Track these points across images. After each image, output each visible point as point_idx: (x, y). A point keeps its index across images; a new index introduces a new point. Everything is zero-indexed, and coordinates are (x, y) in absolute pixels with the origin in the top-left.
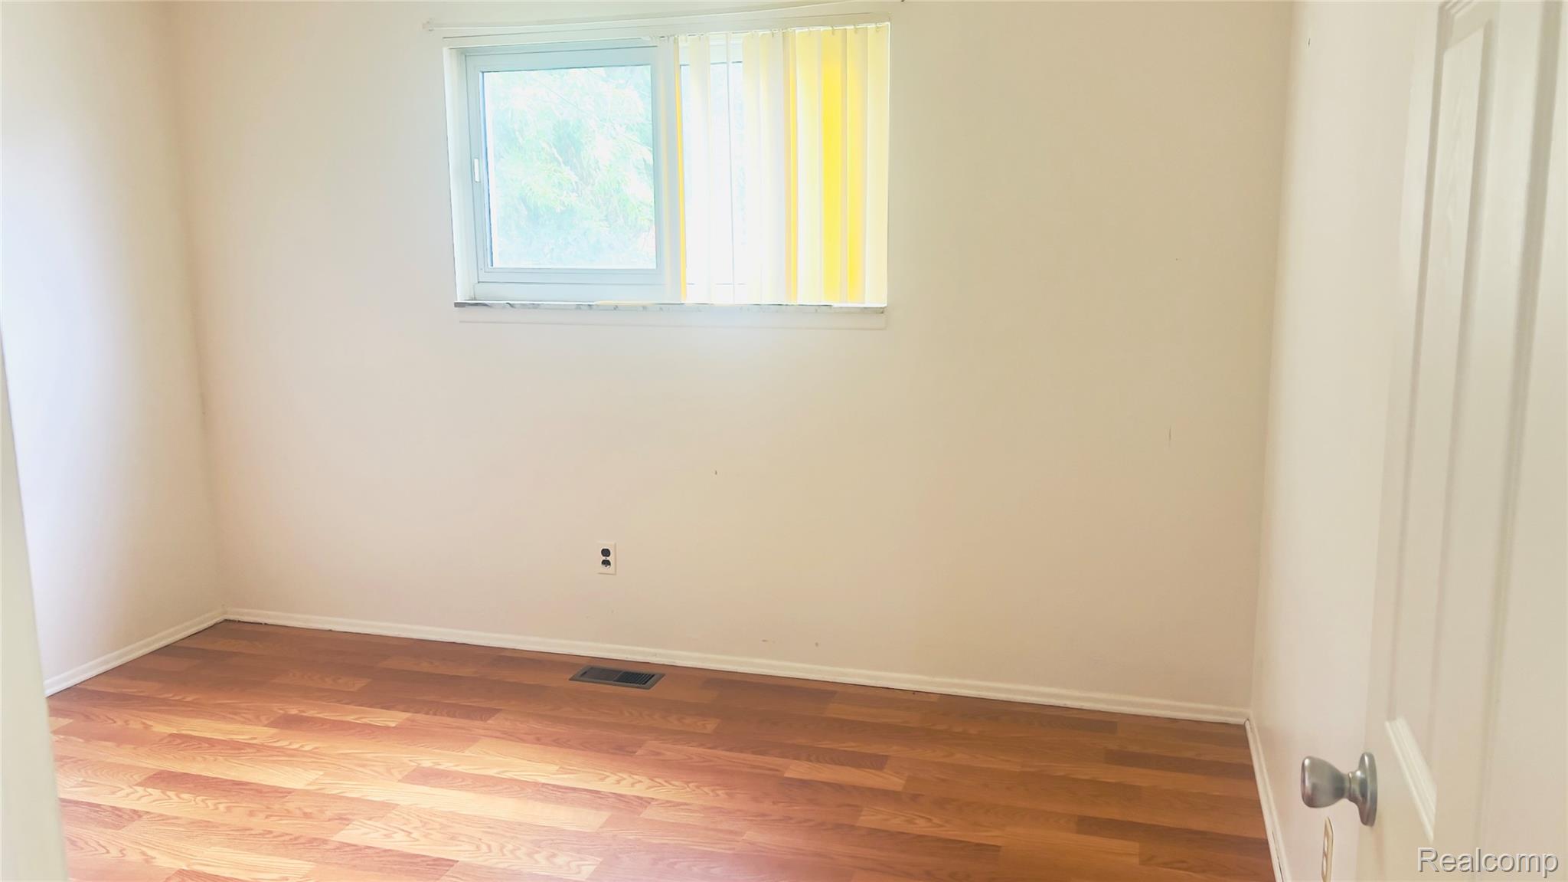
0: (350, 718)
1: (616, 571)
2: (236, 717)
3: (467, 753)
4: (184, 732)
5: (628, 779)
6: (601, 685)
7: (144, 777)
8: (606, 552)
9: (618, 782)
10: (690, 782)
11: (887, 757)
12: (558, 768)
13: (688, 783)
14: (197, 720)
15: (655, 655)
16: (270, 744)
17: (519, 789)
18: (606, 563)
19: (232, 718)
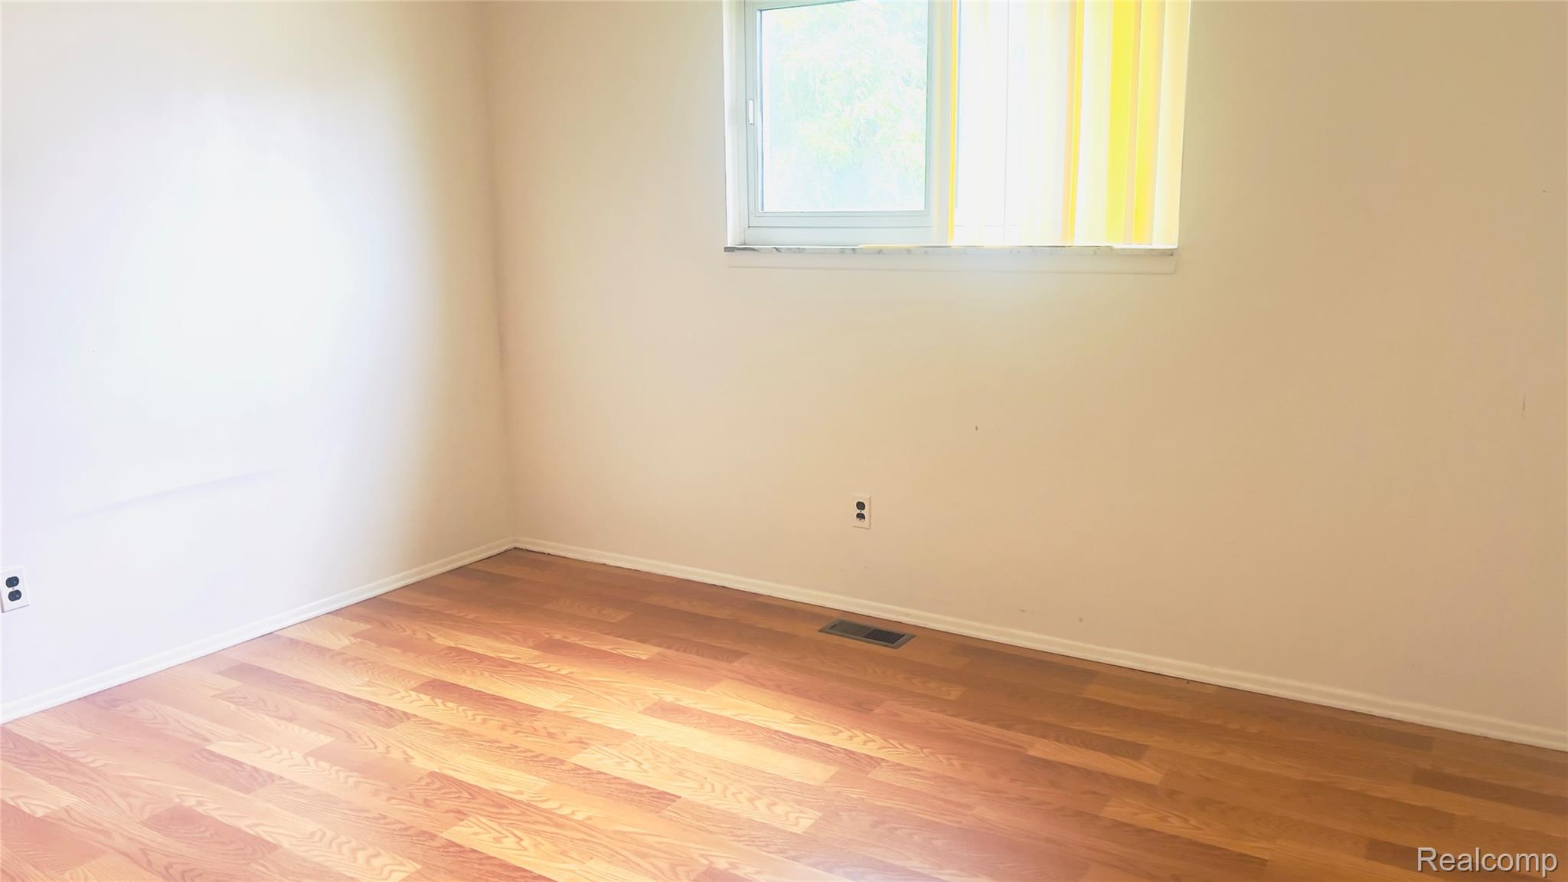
0: (606, 648)
1: (870, 525)
2: (507, 637)
3: (708, 692)
4: (459, 646)
5: (861, 737)
6: (853, 640)
7: (419, 684)
8: (861, 505)
9: (851, 738)
10: (924, 748)
11: (1146, 747)
12: (793, 716)
13: (922, 748)
14: (475, 637)
15: (907, 615)
16: (532, 665)
17: (751, 733)
18: (861, 516)
19: (503, 638)
